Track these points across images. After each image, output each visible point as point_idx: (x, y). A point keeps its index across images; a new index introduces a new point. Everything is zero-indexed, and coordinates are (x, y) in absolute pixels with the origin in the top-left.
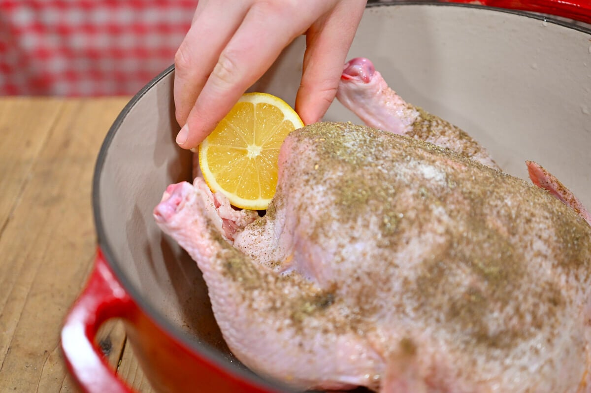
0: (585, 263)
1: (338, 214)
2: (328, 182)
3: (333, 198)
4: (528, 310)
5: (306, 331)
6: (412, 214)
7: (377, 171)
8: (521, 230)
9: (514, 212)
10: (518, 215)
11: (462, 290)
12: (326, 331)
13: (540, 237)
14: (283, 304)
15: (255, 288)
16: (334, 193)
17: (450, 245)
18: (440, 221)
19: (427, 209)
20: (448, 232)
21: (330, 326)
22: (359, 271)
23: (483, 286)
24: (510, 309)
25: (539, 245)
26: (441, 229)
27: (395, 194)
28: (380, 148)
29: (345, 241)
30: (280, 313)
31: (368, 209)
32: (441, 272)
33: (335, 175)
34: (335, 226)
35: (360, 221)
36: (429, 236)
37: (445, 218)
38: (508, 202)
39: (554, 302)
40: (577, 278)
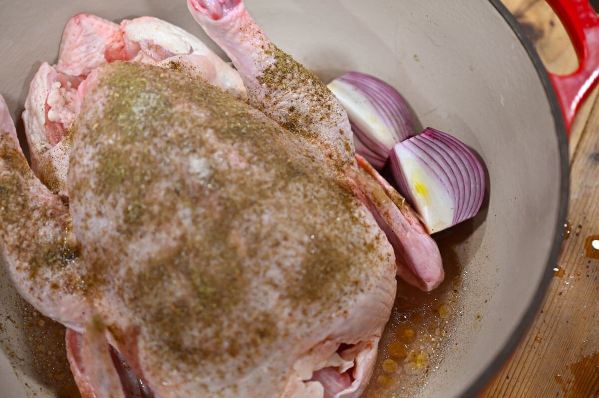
0: (324, 299)
1: (95, 183)
2: (99, 146)
3: (97, 165)
4: (228, 337)
5: (38, 279)
6: (156, 209)
7: (146, 151)
8: (261, 254)
9: (264, 231)
10: (269, 235)
11: (173, 299)
12: (55, 287)
13: (280, 265)
14: (29, 246)
15: (12, 222)
16: (100, 161)
17: (178, 253)
18: (180, 224)
19: (173, 209)
20: (183, 238)
21: (61, 283)
22: (98, 245)
23: (193, 303)
24: (209, 332)
25: (274, 273)
26: (178, 232)
27: (149, 182)
28: (165, 123)
29: (93, 212)
30: (23, 254)
31: (122, 189)
32: (160, 277)
33: (109, 140)
34: (90, 194)
35: (111, 198)
36: (163, 235)
37: (187, 222)
38: (266, 218)
39: (263, 334)
40: (305, 312)
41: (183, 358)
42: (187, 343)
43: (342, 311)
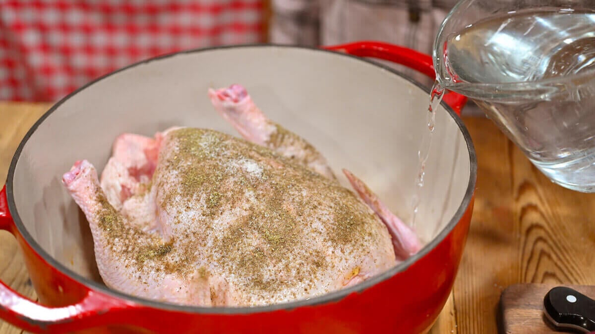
0: (353, 242)
1: (182, 190)
2: (180, 169)
3: (181, 179)
4: (295, 267)
5: (145, 268)
6: (229, 194)
7: (215, 164)
8: (306, 214)
9: (305, 200)
10: (308, 203)
11: (251, 248)
12: (158, 270)
13: (320, 219)
14: (133, 249)
15: (117, 236)
16: (182, 176)
17: (250, 218)
18: (248, 201)
19: (241, 192)
20: (251, 208)
21: (162, 267)
22: (188, 231)
23: (266, 247)
24: (281, 265)
25: (317, 225)
26: (247, 206)
27: (221, 180)
28: (224, 149)
29: (183, 210)
30: (130, 255)
31: (202, 188)
32: (240, 235)
33: (185, 164)
34: (178, 198)
35: (195, 197)
36: (237, 210)
37: (253, 199)
38: (304, 193)
39: (318, 265)
40: (342, 251)
41: (264, 288)
42: (266, 277)
43: (366, 252)
